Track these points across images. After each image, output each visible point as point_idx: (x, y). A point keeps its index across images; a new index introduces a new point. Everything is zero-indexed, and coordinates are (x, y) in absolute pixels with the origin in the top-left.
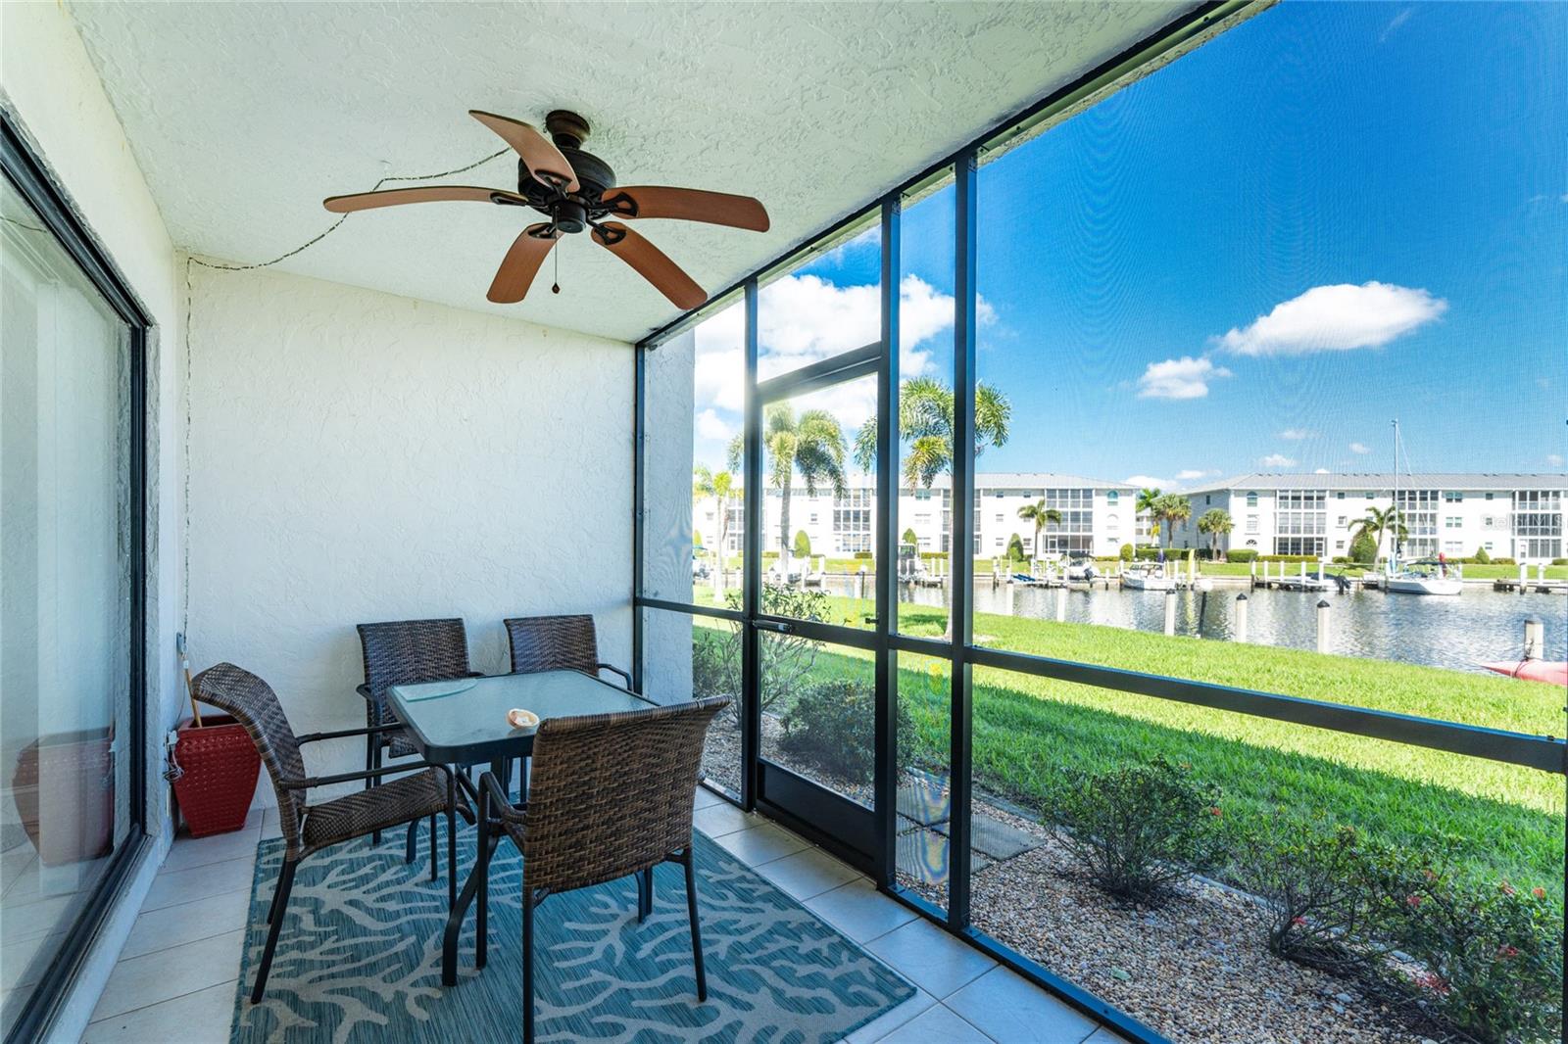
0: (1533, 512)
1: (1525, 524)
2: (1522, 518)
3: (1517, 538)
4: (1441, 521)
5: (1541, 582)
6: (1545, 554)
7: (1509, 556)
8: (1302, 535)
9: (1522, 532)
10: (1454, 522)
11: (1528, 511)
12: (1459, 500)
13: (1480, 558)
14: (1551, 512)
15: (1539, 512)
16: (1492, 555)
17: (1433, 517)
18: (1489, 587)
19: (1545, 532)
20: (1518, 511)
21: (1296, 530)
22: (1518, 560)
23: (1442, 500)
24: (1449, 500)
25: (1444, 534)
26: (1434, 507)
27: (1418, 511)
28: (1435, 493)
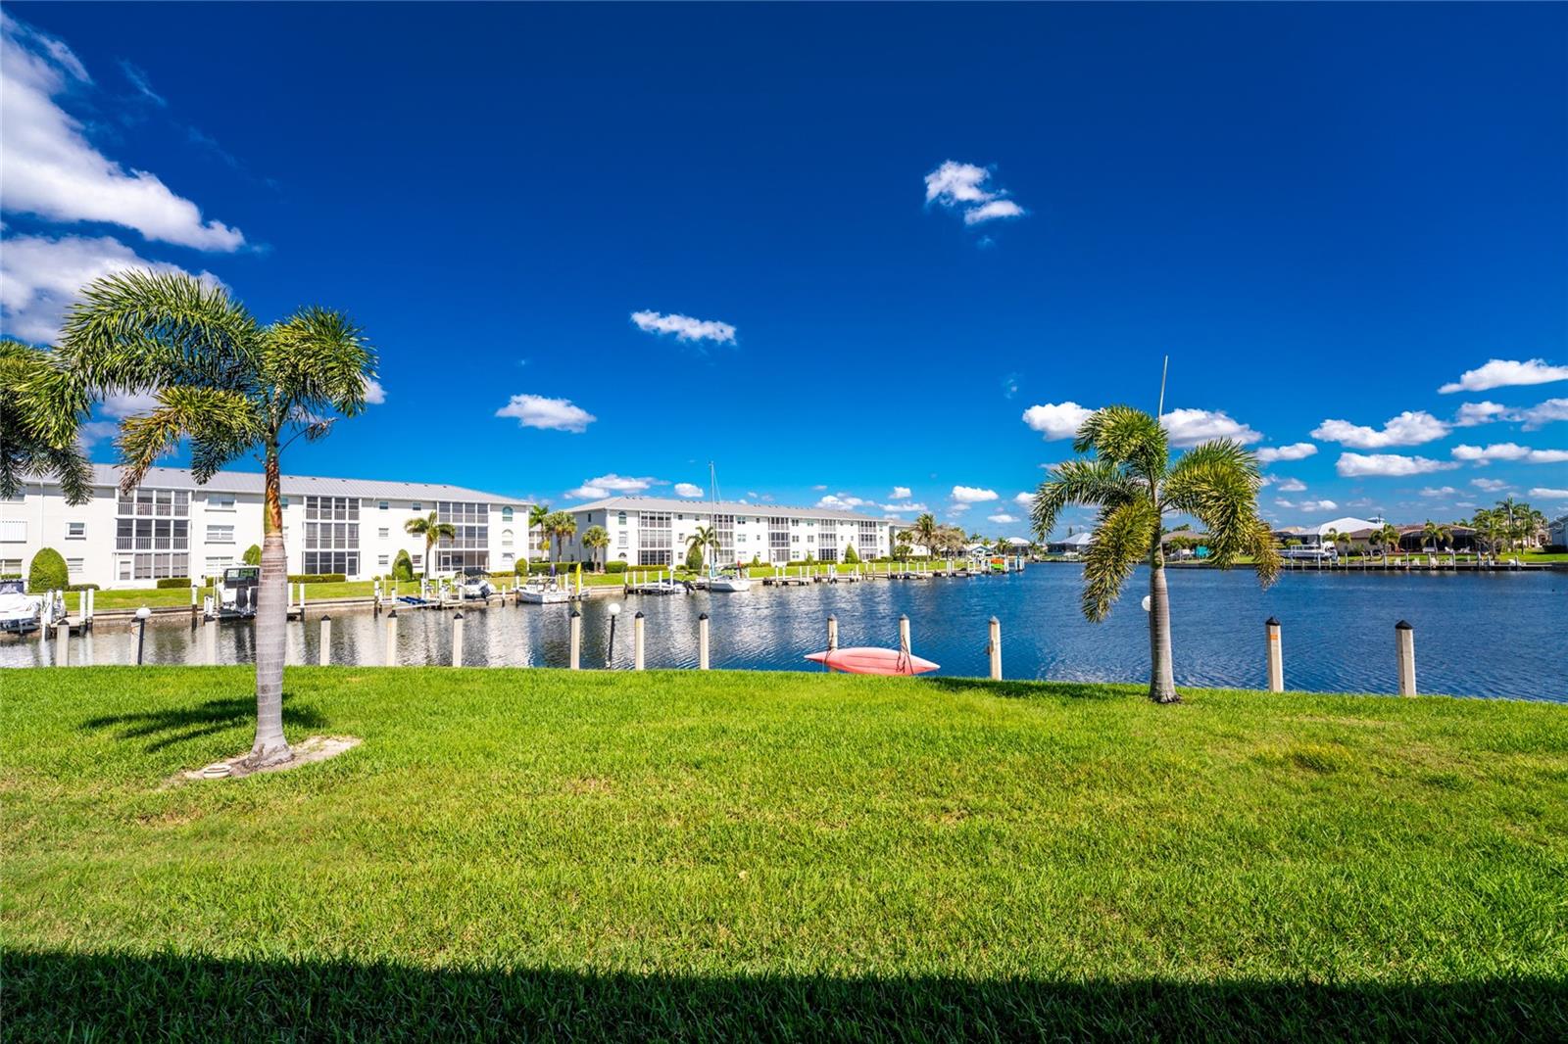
0: (778, 531)
1: (775, 539)
2: (773, 534)
3: (771, 549)
4: (735, 537)
5: (784, 578)
6: (783, 560)
7: (767, 561)
8: (657, 549)
9: (773, 545)
10: (742, 537)
11: (775, 531)
12: (744, 523)
13: (755, 564)
14: (785, 531)
15: (780, 531)
16: (761, 561)
17: (731, 534)
18: (761, 583)
19: (783, 545)
20: (771, 531)
21: (653, 544)
22: (773, 564)
23: (735, 522)
24: (739, 523)
25: (737, 547)
26: (732, 527)
27: (723, 530)
28: (732, 517)
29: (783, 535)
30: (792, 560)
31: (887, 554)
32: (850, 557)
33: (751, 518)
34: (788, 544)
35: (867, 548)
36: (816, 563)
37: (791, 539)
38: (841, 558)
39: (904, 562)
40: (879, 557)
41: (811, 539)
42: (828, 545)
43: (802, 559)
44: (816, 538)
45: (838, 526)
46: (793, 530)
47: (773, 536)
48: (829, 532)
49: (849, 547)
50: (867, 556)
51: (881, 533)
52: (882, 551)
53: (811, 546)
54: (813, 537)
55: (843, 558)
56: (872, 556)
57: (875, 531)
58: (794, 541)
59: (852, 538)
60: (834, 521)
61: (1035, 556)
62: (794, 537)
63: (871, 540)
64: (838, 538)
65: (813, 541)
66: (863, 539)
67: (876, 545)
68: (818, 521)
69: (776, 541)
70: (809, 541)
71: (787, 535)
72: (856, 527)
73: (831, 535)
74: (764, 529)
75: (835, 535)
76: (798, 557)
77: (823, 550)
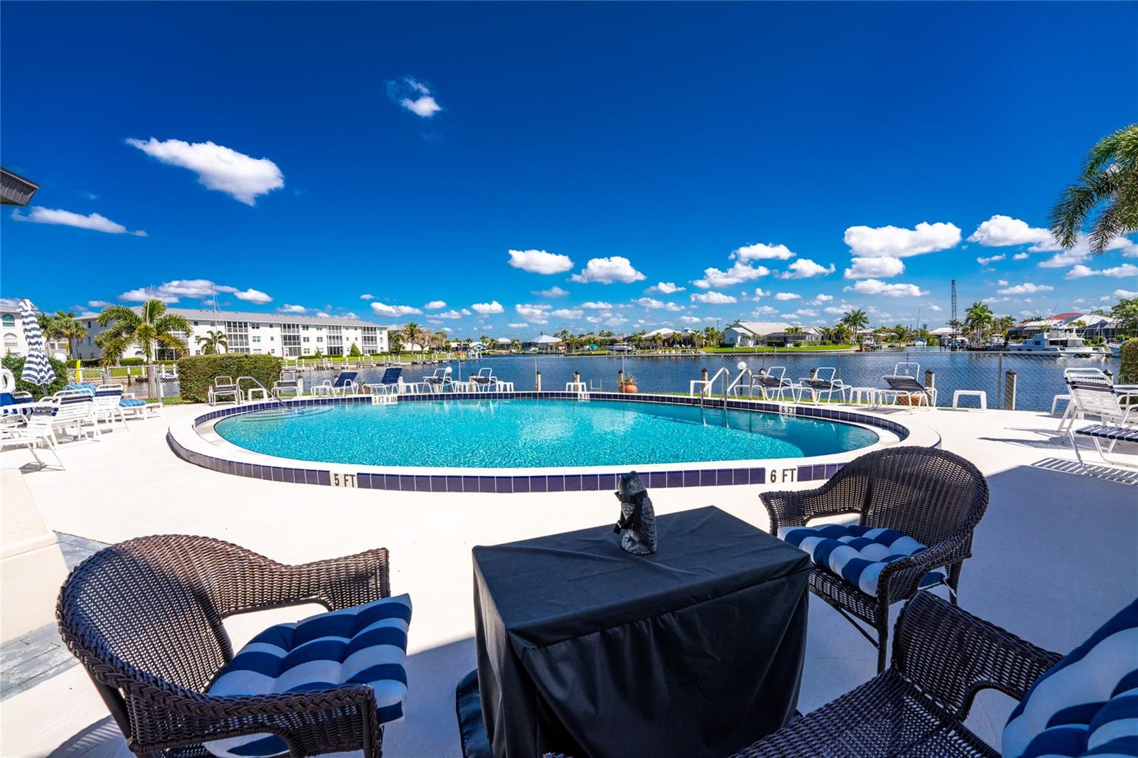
0: (289, 334)
1: (287, 340)
2: (285, 336)
3: (284, 347)
4: (250, 339)
6: (295, 355)
7: (281, 356)
9: (285, 344)
10: (257, 339)
11: (287, 334)
12: (258, 328)
14: (296, 334)
15: (292, 334)
17: (246, 336)
19: (295, 344)
20: (283, 334)
22: (285, 357)
23: (250, 328)
24: (253, 328)
25: (252, 345)
26: (246, 331)
27: (238, 333)
28: (246, 324)
29: (294, 336)
30: (303, 355)
31: (386, 350)
32: (354, 352)
33: (265, 325)
34: (299, 344)
35: (370, 346)
36: (324, 357)
37: (302, 340)
38: (346, 353)
39: (398, 355)
40: (379, 352)
41: (320, 339)
42: (335, 344)
43: (312, 353)
44: (325, 339)
45: (344, 331)
46: (303, 333)
47: (285, 338)
48: (336, 335)
49: (354, 345)
50: (369, 351)
51: (381, 336)
52: (382, 348)
53: (320, 345)
54: (321, 338)
55: (349, 353)
56: (373, 351)
57: (375, 334)
58: (305, 341)
59: (356, 339)
60: (340, 327)
61: (513, 351)
62: (304, 338)
63: (372, 340)
64: (344, 339)
65: (322, 341)
66: (365, 340)
67: (376, 344)
68: (326, 326)
69: (288, 341)
70: (318, 341)
71: (298, 337)
72: (359, 331)
73: (337, 337)
74: (277, 332)
75: (341, 337)
76: (309, 352)
77: (331, 347)
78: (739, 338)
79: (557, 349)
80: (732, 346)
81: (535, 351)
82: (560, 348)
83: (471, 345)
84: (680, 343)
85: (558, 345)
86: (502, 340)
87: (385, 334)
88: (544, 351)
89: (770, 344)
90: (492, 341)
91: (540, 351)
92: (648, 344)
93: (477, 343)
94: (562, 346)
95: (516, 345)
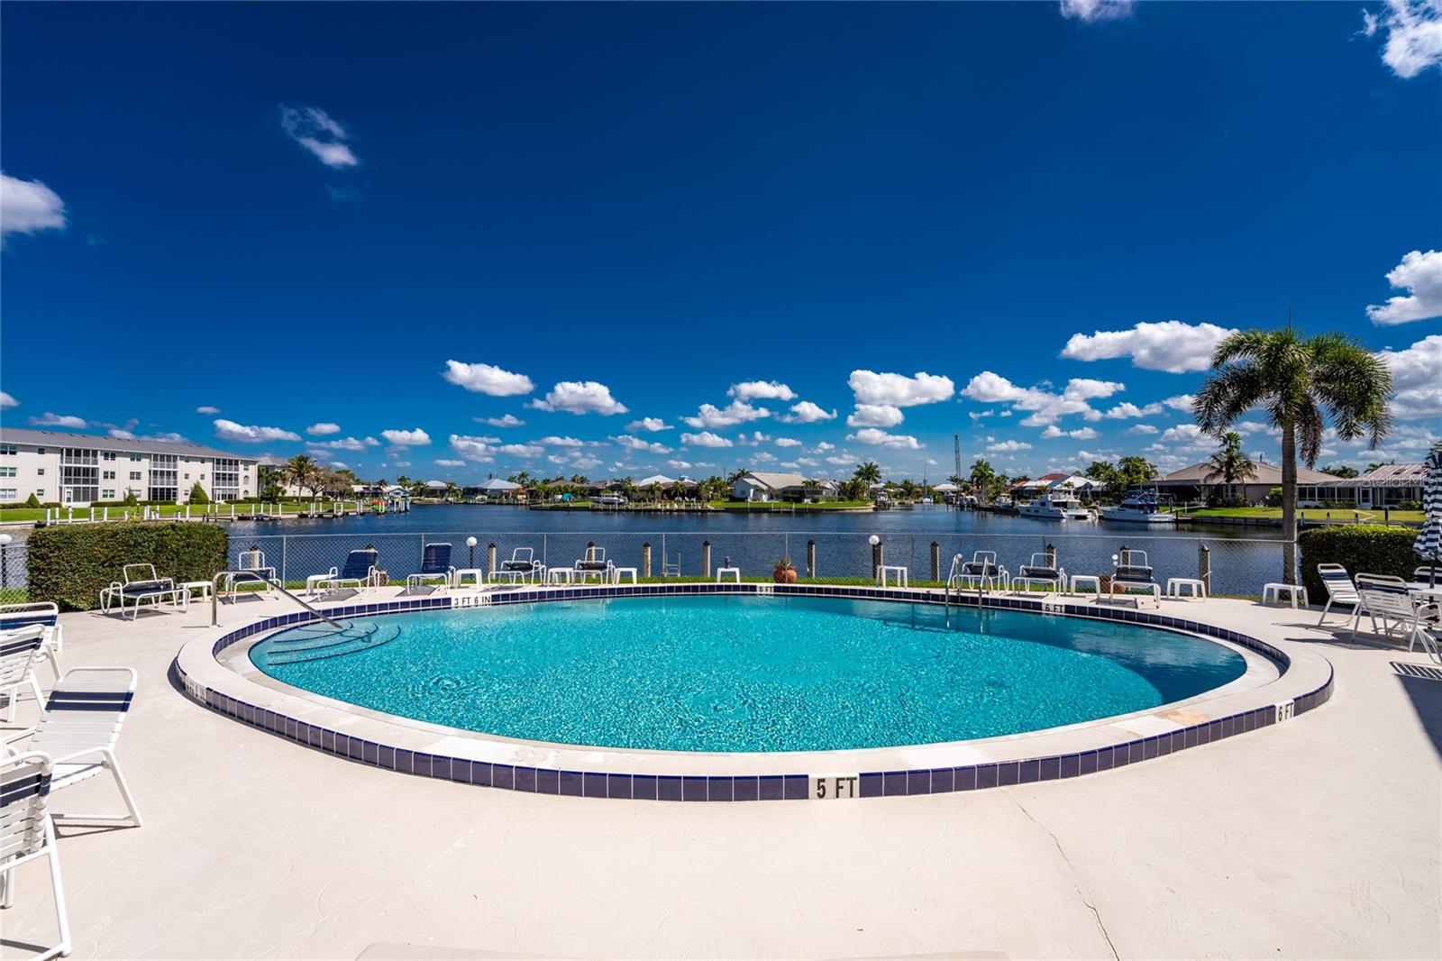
29: (86, 471)
30: (101, 499)
31: (253, 494)
32: (197, 497)
33: (27, 449)
34: (95, 482)
36: (144, 504)
37: (101, 475)
38: (182, 498)
39: (274, 503)
40: (241, 497)
41: (134, 475)
42: (164, 484)
43: (119, 498)
44: (145, 476)
45: (180, 463)
47: (68, 471)
48: (166, 470)
49: (197, 487)
50: (224, 496)
51: (246, 473)
52: (246, 491)
53: (135, 485)
54: (139, 474)
55: (187, 499)
56: (230, 496)
57: (236, 470)
58: (106, 477)
59: (202, 477)
60: (175, 457)
61: (450, 499)
62: (106, 473)
63: (230, 479)
64: (180, 476)
65: (138, 478)
66: (218, 478)
67: (237, 485)
68: (148, 456)
69: (73, 477)
70: (132, 478)
71: (94, 471)
72: (209, 465)
73: (169, 473)
74: (53, 462)
75: (175, 473)
76: (112, 496)
77: (155, 489)
78: (752, 491)
79: (515, 498)
80: (743, 500)
81: (482, 500)
82: (519, 497)
83: (386, 489)
84: (683, 496)
85: (516, 492)
86: (433, 484)
87: (253, 470)
88: (497, 501)
89: (786, 499)
90: (419, 484)
91: (492, 500)
92: (642, 495)
93: (393, 487)
94: (521, 494)
95: (454, 491)
